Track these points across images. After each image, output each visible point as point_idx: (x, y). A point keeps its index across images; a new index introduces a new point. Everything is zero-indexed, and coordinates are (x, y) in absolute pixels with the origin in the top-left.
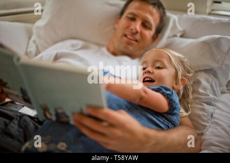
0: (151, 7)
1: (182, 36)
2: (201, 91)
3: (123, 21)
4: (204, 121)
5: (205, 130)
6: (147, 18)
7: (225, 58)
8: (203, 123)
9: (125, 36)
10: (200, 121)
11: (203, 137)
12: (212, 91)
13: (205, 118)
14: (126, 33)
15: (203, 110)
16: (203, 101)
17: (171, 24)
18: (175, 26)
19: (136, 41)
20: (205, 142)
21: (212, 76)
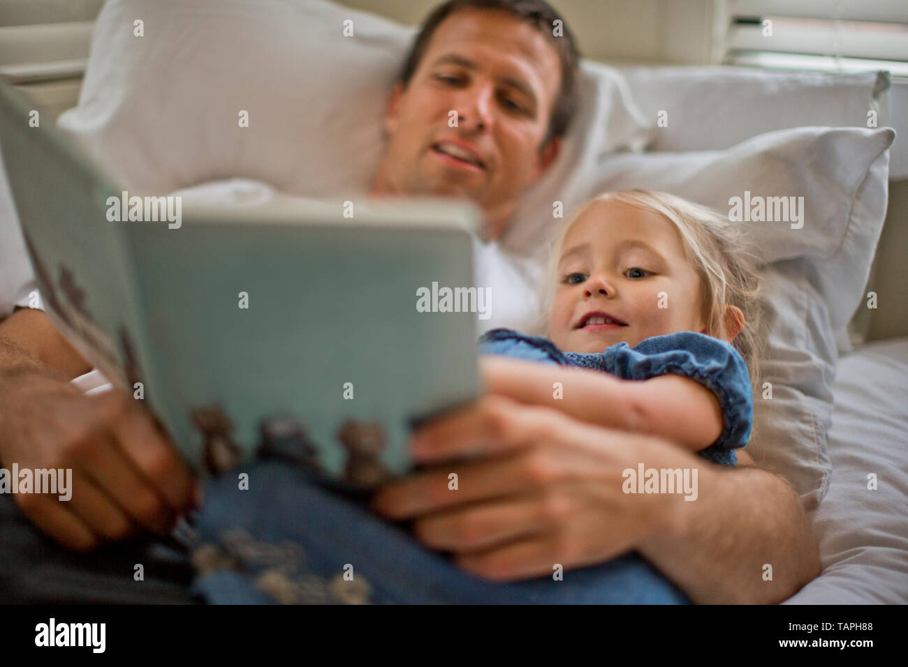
0: (523, 30)
1: (651, 148)
2: (777, 343)
3: (422, 93)
4: (807, 454)
5: (820, 490)
6: (514, 69)
7: (851, 213)
8: (805, 464)
9: (436, 147)
10: (793, 456)
11: (820, 516)
12: (812, 344)
13: (810, 445)
14: (441, 136)
15: (796, 413)
16: (792, 380)
17: (604, 104)
18: (619, 112)
19: (480, 164)
20: (831, 536)
21: (806, 285)
